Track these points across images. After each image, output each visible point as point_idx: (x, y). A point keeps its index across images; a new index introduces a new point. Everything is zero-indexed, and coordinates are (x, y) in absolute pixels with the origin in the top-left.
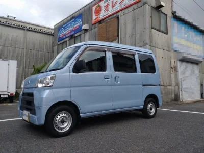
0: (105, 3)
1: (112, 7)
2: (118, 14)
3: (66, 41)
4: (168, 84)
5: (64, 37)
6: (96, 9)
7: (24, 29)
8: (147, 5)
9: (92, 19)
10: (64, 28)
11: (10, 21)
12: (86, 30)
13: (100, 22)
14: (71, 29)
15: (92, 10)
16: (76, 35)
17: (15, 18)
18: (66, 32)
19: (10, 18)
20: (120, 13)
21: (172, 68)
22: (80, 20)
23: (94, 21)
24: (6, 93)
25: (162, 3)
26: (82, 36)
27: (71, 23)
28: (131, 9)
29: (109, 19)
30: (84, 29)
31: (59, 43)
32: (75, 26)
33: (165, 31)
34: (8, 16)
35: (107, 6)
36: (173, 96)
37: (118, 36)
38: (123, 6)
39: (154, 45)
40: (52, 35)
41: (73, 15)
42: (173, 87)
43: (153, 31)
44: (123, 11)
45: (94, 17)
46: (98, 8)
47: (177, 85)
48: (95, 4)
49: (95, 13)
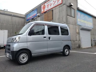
0: (47, 4)
1: (50, 6)
2: (52, 9)
3: (30, 21)
4: (75, 40)
5: (29, 19)
6: (43, 6)
7: (11, 16)
8: (65, 5)
9: (41, 11)
10: (29, 15)
11: (5, 12)
12: (39, 16)
13: (45, 12)
14: (32, 15)
15: (41, 7)
16: (34, 18)
17: (7, 10)
18: (30, 17)
19: (5, 10)
20: (53, 9)
21: (77, 33)
22: (36, 11)
23: (42, 12)
24: (3, 45)
25: (72, 4)
26: (37, 18)
27: (32, 13)
28: (58, 7)
29: (49, 11)
30: (38, 16)
31: (27, 22)
32: (34, 14)
33: (74, 17)
34: (4, 10)
35: (48, 5)
36: (78, 45)
37: (53, 19)
38: (55, 6)
39: (68, 23)
40: (24, 18)
41: (33, 9)
42: (78, 42)
43: (68, 16)
44: (55, 8)
45: (42, 10)
46: (44, 6)
47: (80, 40)
48: (43, 4)
49: (43, 8)
